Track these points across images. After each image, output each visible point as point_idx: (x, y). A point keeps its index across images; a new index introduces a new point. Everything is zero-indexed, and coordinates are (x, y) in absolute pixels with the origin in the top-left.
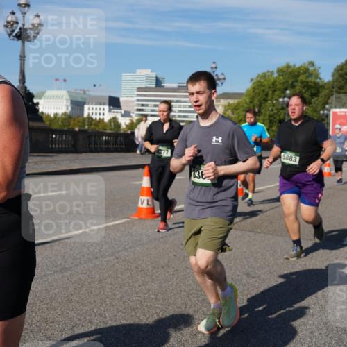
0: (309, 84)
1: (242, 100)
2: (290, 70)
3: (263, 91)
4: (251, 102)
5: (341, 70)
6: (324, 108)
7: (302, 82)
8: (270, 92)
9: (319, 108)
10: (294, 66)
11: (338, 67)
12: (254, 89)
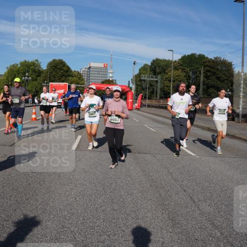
0: (36, 70)
1: (3, 78)
2: (26, 64)
3: (13, 73)
4: (7, 79)
5: (51, 64)
6: (44, 82)
7: (32, 69)
8: (17, 74)
9: (41, 82)
10: (29, 61)
11: (50, 63)
12: (8, 72)
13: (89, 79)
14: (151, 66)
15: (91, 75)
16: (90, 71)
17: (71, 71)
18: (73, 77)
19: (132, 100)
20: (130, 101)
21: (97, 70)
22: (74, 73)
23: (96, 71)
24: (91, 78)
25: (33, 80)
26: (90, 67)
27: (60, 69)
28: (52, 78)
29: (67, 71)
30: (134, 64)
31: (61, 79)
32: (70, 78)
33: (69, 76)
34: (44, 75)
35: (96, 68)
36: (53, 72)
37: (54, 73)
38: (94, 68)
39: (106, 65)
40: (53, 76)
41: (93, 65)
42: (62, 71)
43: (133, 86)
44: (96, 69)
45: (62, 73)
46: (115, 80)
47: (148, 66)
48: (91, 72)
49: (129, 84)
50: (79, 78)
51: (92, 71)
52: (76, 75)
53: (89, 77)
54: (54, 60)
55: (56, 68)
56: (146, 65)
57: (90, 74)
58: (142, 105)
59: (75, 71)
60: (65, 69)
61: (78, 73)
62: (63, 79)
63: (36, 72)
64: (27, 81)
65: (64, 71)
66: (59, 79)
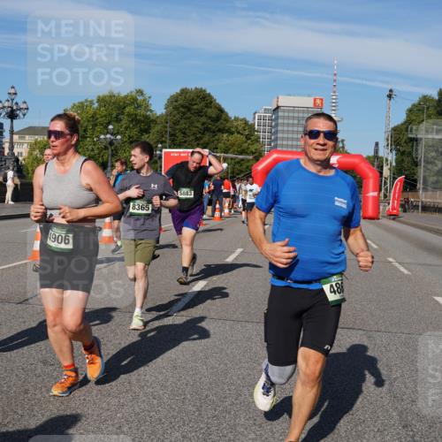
2: (113, 100)
5: (176, 101)
6: (156, 148)
7: (129, 115)
8: (90, 127)
10: (119, 94)
11: (172, 97)
13: (276, 139)
14: (439, 101)
15: (280, 128)
16: (277, 118)
17: (227, 119)
18: (232, 133)
19: (376, 194)
20: (372, 194)
21: (296, 115)
22: (235, 124)
23: (294, 118)
24: (280, 135)
25: (131, 142)
26: (278, 107)
27: (199, 113)
28: (180, 137)
29: (218, 119)
30: (390, 96)
31: (201, 138)
32: (225, 135)
33: (221, 131)
34: (158, 128)
35: (294, 109)
36: (182, 121)
37: (183, 125)
38: (289, 111)
39: (318, 102)
40: (180, 130)
41: (285, 101)
42: (203, 119)
43: (390, 156)
44: (293, 111)
45: (203, 124)
46: (343, 141)
47: (433, 100)
48: (280, 121)
49: (376, 151)
50: (248, 137)
51: (284, 117)
52: (240, 128)
53: (276, 132)
54: (184, 91)
55: (189, 110)
56: (425, 99)
57: (277, 125)
58: (406, 206)
59: (236, 119)
60: (211, 112)
61: (246, 123)
62: (206, 138)
63: (139, 122)
64: (111, 143)
65: (210, 118)
66: (197, 139)
